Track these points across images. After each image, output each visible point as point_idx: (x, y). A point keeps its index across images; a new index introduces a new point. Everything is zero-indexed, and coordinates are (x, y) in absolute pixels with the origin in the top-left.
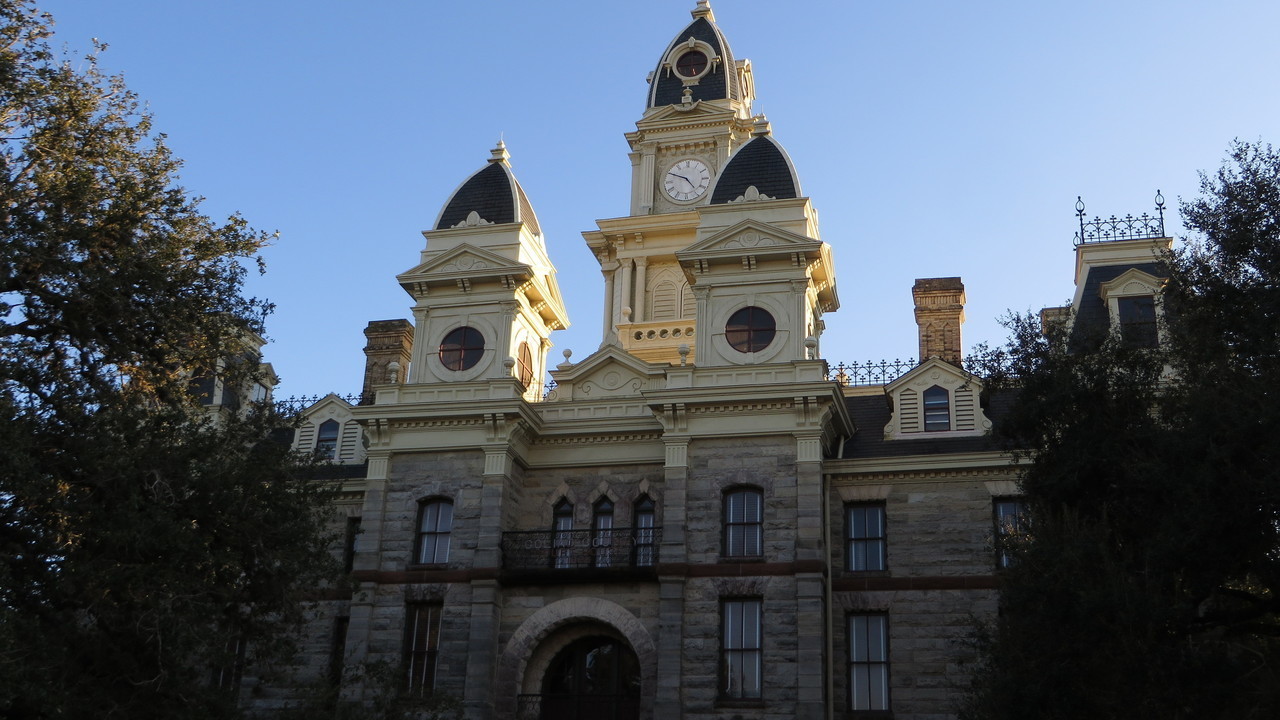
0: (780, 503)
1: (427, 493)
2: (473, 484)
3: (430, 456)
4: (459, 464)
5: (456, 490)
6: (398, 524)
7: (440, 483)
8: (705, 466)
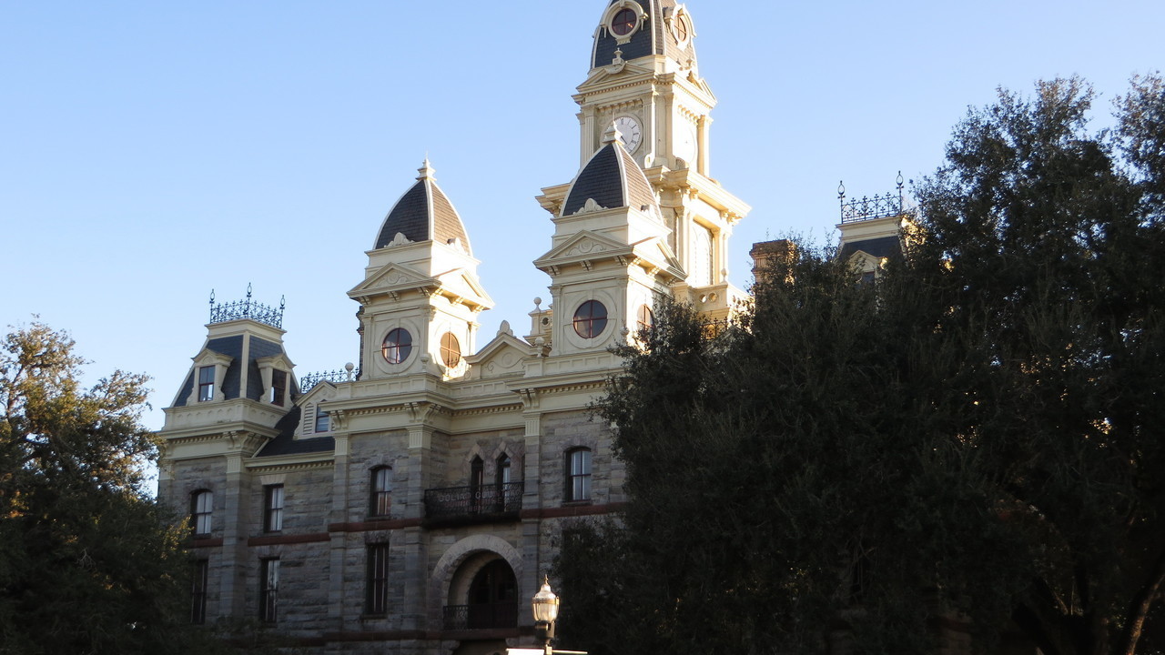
0: (600, 459)
1: (375, 464)
2: (404, 455)
3: (375, 435)
4: (394, 440)
5: (393, 460)
6: (357, 488)
7: (382, 455)
8: (553, 434)
